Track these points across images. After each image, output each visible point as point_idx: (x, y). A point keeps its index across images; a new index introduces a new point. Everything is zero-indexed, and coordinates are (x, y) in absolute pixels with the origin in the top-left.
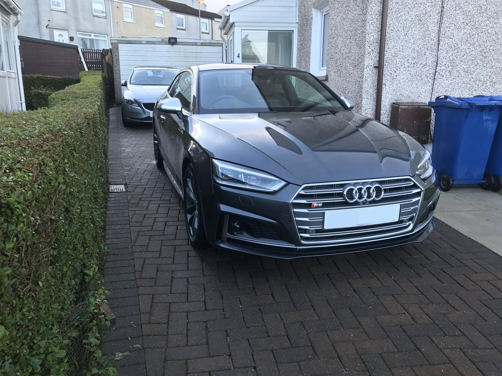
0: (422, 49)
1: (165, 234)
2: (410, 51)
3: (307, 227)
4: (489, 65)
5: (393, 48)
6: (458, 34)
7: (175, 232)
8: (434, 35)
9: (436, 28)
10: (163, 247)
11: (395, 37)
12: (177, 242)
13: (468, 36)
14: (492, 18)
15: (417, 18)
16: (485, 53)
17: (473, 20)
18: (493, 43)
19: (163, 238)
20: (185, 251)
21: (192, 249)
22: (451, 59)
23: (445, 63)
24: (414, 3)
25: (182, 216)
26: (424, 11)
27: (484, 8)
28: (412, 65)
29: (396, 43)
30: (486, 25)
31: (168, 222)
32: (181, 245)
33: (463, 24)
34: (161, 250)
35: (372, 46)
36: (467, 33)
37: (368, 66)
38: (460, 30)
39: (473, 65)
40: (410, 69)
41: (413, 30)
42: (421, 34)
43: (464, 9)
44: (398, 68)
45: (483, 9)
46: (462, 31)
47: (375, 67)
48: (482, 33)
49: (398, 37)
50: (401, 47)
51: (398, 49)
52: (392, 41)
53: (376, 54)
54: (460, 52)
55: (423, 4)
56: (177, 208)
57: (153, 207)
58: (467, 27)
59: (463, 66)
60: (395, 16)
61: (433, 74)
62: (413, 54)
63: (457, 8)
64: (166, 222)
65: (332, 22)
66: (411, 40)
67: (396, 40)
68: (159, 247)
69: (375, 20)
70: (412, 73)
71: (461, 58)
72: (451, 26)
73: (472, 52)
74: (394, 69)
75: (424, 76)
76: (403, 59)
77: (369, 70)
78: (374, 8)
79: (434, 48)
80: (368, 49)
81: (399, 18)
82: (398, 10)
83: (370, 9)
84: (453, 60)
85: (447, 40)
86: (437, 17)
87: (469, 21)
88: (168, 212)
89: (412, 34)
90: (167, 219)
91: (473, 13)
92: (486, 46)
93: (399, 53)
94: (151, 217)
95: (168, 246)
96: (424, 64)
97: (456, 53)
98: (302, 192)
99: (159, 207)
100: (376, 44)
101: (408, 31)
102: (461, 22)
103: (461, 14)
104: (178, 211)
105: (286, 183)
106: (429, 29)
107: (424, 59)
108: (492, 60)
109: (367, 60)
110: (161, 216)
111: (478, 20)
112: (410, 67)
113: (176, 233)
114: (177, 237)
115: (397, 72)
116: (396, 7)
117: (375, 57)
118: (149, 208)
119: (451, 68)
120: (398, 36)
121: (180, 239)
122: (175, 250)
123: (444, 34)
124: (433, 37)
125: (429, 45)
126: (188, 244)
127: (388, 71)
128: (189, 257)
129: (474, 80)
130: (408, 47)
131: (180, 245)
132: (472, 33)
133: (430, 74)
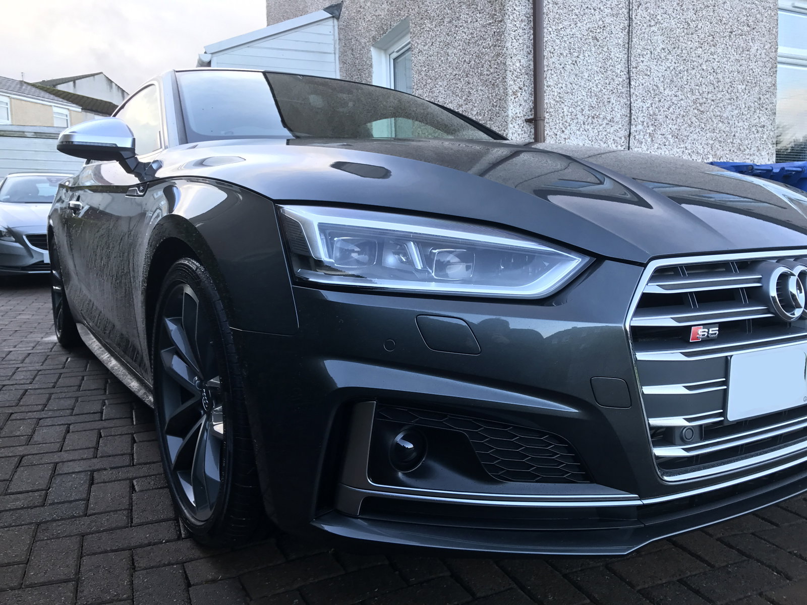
0: (604, 91)
1: (89, 512)
2: (584, 94)
3: (678, 421)
4: (708, 126)
5: (556, 86)
6: (656, 68)
7: (126, 501)
8: (620, 68)
9: (623, 56)
10: (85, 560)
11: (557, 65)
12: (138, 536)
13: (673, 72)
14: (706, 44)
15: (590, 34)
16: (701, 104)
17: (679, 45)
18: (711, 88)
19: (83, 525)
20: (170, 564)
21: (196, 553)
22: (651, 113)
23: (642, 119)
24: (584, 7)
25: (142, 452)
26: (601, 23)
27: (693, 25)
28: (590, 120)
29: (559, 76)
30: (699, 56)
31: (98, 470)
32: (154, 544)
33: (663, 51)
34: (78, 572)
35: (519, 80)
36: (671, 68)
37: (515, 118)
38: (659, 62)
39: (686, 125)
40: (587, 127)
41: (586, 55)
42: (600, 65)
43: (663, 25)
44: (568, 124)
45: (692, 27)
46: (663, 64)
47: (528, 121)
48: (694, 69)
49: (561, 67)
50: (569, 86)
51: (564, 88)
52: (553, 73)
53: (527, 95)
54: (663, 100)
55: (598, 10)
56: (125, 430)
57: (49, 434)
58: (670, 57)
59: (670, 126)
60: (554, 27)
61: (625, 138)
62: (591, 100)
63: (653, 23)
64: (93, 472)
65: (420, 58)
66: (585, 74)
67: (558, 72)
68: (71, 561)
69: (521, 31)
70: (591, 134)
71: (665, 113)
72: (645, 53)
73: (682, 102)
74: (561, 126)
75: (612, 141)
76: (574, 108)
77: (517, 127)
78: (517, 9)
79: (623, 91)
80: (512, 85)
81: (561, 32)
82: (557, 16)
83: (510, 10)
84: (654, 114)
85: (641, 77)
86: (623, 35)
87: (673, 47)
88: (98, 443)
89: (585, 63)
90: (97, 464)
91: (677, 32)
92: (701, 92)
93: (566, 97)
94: (43, 461)
95: (106, 552)
96: (608, 119)
97: (657, 103)
98: (655, 289)
99: (68, 431)
100: (526, 76)
101: (578, 57)
102: (660, 48)
103: (659, 33)
104: (128, 439)
105: (587, 259)
106: (612, 56)
107: (608, 109)
108: (713, 117)
109: (512, 108)
110: (76, 455)
111: (686, 45)
112: (587, 123)
113: (131, 504)
114: (135, 516)
115: (566, 131)
116: (555, 10)
117: (525, 101)
118: (37, 438)
119: (652, 129)
120: (563, 65)
121: (147, 523)
122: (133, 568)
123: (636, 68)
124: (619, 71)
125: (614, 85)
126: (179, 537)
127: (551, 129)
128: (189, 585)
129: (690, 152)
130: (580, 86)
131: (149, 544)
132: (679, 68)
133: (620, 138)
